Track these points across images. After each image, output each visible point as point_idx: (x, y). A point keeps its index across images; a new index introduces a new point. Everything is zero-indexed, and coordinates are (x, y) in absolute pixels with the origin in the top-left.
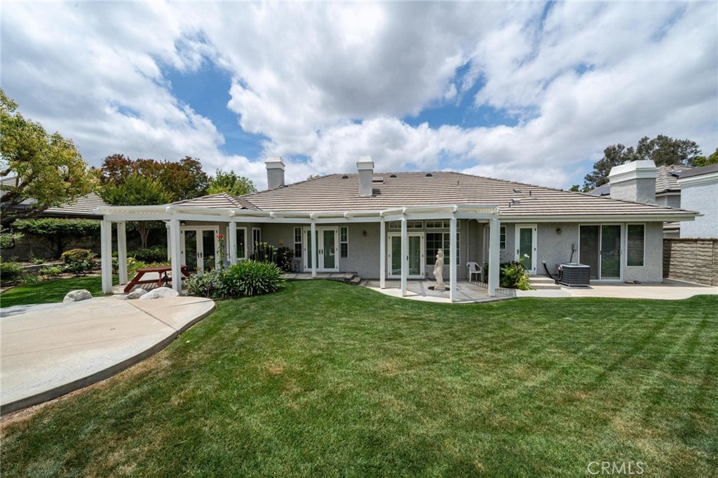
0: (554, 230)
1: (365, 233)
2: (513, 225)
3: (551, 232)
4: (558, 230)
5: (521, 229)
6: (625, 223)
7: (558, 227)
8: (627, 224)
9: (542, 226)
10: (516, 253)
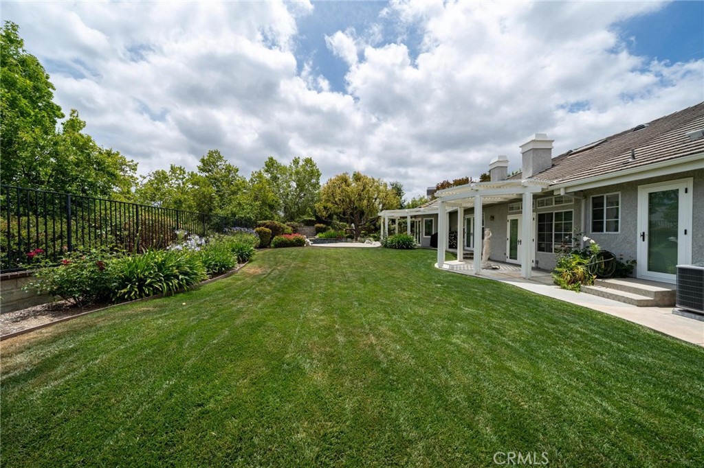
1: (493, 218)
5: (651, 195)
10: (639, 239)
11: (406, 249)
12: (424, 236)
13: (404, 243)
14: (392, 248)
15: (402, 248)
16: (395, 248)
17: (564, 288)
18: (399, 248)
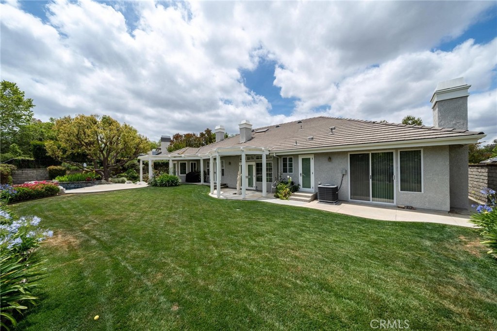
0: (326, 158)
1: (230, 163)
2: (297, 156)
3: (324, 160)
4: (330, 159)
5: (303, 159)
6: (396, 149)
7: (329, 156)
8: (399, 151)
9: (317, 155)
10: (300, 176)
11: (174, 186)
12: (180, 175)
13: (172, 182)
14: (163, 186)
15: (172, 186)
16: (166, 186)
17: (283, 199)
18: (169, 186)
